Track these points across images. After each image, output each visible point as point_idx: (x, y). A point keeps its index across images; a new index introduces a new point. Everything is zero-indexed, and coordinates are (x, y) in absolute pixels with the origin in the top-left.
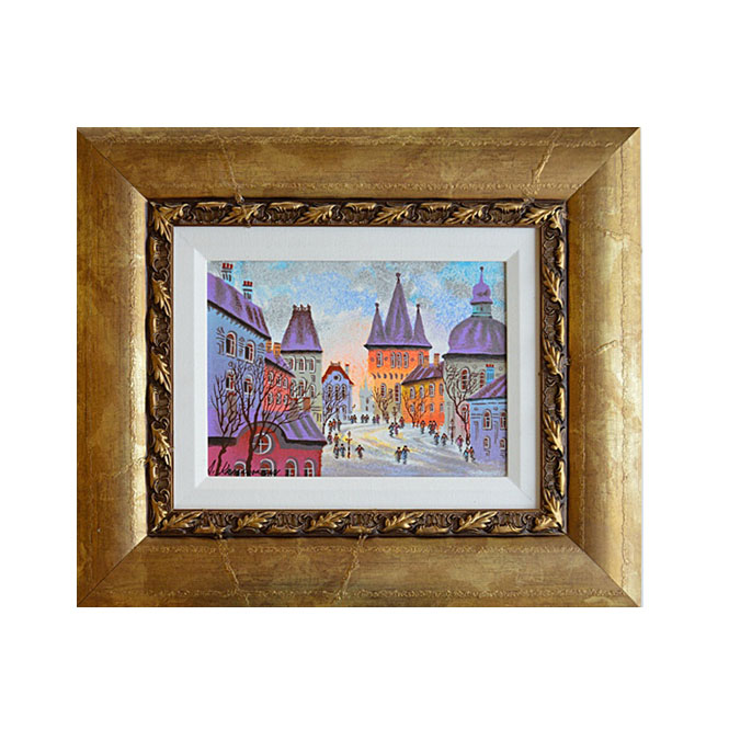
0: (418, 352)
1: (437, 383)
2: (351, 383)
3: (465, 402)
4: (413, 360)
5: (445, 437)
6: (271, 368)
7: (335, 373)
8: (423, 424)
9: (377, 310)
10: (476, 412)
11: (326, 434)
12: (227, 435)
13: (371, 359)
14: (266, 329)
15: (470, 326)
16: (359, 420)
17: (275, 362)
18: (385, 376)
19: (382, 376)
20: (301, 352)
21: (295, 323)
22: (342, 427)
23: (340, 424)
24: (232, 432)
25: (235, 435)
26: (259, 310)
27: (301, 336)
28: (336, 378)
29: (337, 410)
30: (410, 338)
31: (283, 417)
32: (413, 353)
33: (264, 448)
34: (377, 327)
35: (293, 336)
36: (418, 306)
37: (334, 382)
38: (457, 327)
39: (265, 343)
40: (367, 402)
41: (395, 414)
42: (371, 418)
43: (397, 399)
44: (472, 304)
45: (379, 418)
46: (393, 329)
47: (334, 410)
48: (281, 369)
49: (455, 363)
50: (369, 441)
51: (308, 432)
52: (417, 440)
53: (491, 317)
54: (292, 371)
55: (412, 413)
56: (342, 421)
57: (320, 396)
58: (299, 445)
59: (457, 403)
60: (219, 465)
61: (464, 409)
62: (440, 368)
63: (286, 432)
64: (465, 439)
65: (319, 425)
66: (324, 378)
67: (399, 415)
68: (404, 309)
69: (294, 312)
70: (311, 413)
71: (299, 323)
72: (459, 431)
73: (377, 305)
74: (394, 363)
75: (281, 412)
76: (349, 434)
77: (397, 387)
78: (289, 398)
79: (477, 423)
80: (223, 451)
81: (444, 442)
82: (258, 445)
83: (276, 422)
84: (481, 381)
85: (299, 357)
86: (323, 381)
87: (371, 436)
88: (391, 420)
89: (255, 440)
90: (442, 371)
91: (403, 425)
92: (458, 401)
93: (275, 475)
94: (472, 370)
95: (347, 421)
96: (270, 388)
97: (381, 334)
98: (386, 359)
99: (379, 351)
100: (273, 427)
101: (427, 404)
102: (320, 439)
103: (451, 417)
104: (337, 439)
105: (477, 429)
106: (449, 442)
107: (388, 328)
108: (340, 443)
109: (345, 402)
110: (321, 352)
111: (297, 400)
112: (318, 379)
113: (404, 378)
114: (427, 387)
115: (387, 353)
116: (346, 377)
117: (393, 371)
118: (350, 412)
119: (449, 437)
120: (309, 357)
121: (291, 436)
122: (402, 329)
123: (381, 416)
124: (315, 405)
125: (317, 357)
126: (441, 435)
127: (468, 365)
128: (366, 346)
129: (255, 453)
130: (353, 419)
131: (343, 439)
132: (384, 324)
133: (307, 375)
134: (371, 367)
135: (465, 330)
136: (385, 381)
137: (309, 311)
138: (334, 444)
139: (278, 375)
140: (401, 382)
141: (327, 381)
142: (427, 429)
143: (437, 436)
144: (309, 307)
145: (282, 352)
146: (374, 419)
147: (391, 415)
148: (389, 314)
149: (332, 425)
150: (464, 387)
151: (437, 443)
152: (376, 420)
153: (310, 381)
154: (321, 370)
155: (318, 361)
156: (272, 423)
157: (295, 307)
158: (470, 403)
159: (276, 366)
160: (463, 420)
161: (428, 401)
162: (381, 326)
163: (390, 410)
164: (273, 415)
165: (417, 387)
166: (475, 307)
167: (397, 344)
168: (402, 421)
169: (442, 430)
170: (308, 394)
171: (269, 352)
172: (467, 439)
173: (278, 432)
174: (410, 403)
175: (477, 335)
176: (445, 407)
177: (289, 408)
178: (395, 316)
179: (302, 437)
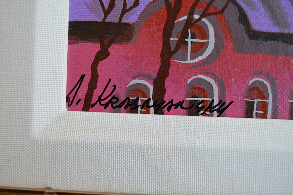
12: (113, 17)
24: (124, 11)
25: (131, 18)
33: (198, 49)
60: (93, 85)
63: (250, 14)
80: (103, 55)
82: (182, 43)
89: (177, 30)
93: (221, 113)
129: (175, 61)
173: (231, 15)
179: (286, 25)
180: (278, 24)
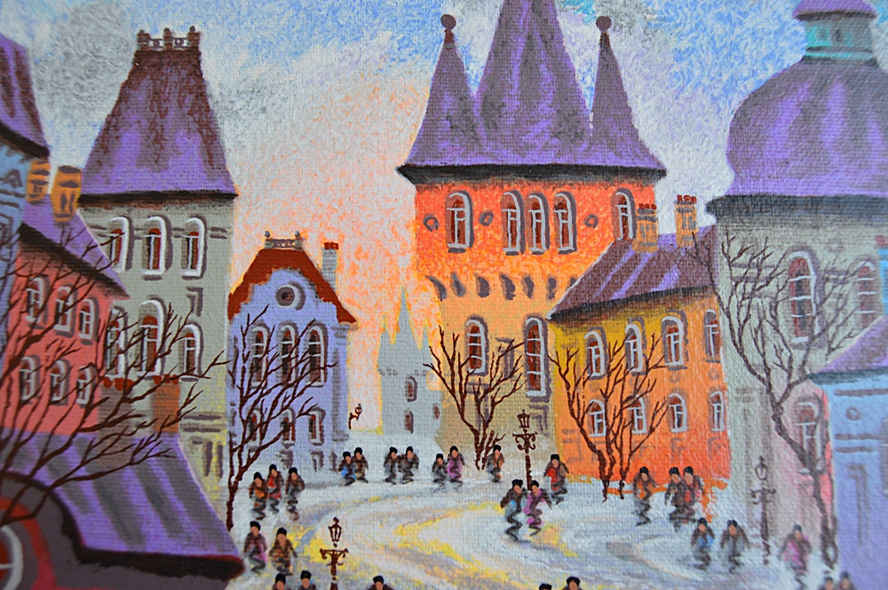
0: (612, 191)
1: (695, 311)
2: (344, 316)
3: (808, 388)
4: (592, 221)
5: (734, 534)
6: (39, 264)
7: (282, 278)
8: (644, 482)
9: (450, 38)
10: (854, 427)
11: (241, 530)
13: (426, 222)
14: (34, 118)
15: (802, 94)
16: (376, 470)
17: (55, 236)
18: (484, 288)
19: (471, 285)
20: (155, 199)
21: (141, 95)
22: (306, 499)
23: (296, 485)
26: (19, 54)
27: (159, 139)
28: (284, 296)
29: (287, 427)
30: (579, 136)
31: (73, 457)
32: (593, 197)
34: (449, 102)
35: (131, 141)
36: (603, 23)
37: (278, 316)
38: (755, 94)
39: (26, 168)
40: (412, 392)
41: (526, 442)
42: (426, 461)
43: (533, 382)
44: (804, 17)
45: (457, 460)
46: (512, 104)
47: (274, 428)
48: (78, 266)
49: (759, 234)
50: (416, 557)
51: (169, 520)
52: (622, 552)
53: (873, 63)
54: (118, 271)
55: (598, 437)
56: (306, 473)
57: (220, 373)
58: (132, 576)
59: (778, 391)
61: (805, 415)
62: (702, 252)
63: (80, 519)
64: (815, 540)
65: (213, 488)
66: (237, 299)
67: (544, 447)
68: (551, 37)
69: (140, 56)
70: (183, 441)
71: (156, 95)
72: (790, 511)
73: (449, 22)
74: (520, 236)
75: (65, 432)
76: (335, 528)
77: (531, 331)
78: (99, 379)
79: (858, 473)
81: (734, 559)
83: (45, 476)
84: (866, 303)
85: (144, 217)
86: (233, 308)
87: (427, 538)
88: (513, 468)
90: (709, 263)
91: (559, 490)
92: (779, 381)
94: (826, 259)
95: (327, 474)
96: (31, 340)
97: (463, 124)
98: (486, 218)
99: (458, 188)
100: (32, 498)
101: (657, 396)
102: (213, 551)
103: (757, 451)
104: (284, 552)
105: (861, 494)
106: (751, 557)
107: (491, 104)
108: (297, 567)
109: (319, 395)
110: (231, 196)
111: (126, 386)
112: (216, 303)
113: (561, 295)
114: (654, 325)
115: (488, 197)
116: (326, 292)
117: (515, 267)
118: (341, 437)
119: (753, 532)
120: (181, 217)
121: (99, 533)
122: (545, 106)
123: (469, 453)
124: (199, 406)
125: (215, 216)
126: (719, 527)
127: (807, 237)
128: (406, 171)
130: (353, 466)
131: (311, 549)
132: (474, 90)
133: (172, 284)
134: (424, 252)
135: (788, 111)
136: (481, 307)
137: (193, 53)
138: (271, 571)
139: (64, 289)
140: (548, 310)
141: (250, 309)
142: (661, 505)
143: (703, 533)
144: (194, 36)
145: (88, 201)
146: (438, 467)
147: (509, 448)
148: (495, 52)
149: (265, 492)
150: (801, 325)
151: (705, 561)
152: (447, 469)
153: (182, 308)
154: (225, 268)
155: (220, 233)
156: (29, 481)
157: (143, 37)
158: (829, 389)
159: (58, 254)
160: (806, 458)
161: (663, 385)
162: (463, 97)
163: (504, 425)
164: (33, 449)
165: (615, 330)
166: (816, 28)
167: (532, 159)
168: (556, 470)
169: (722, 506)
170: (172, 364)
171: (37, 199)
172: (827, 538)
173: (49, 520)
174: (588, 395)
175: (833, 125)
176: (732, 410)
177: (95, 418)
178: (517, 57)
179: (141, 538)
180: (127, 536)
